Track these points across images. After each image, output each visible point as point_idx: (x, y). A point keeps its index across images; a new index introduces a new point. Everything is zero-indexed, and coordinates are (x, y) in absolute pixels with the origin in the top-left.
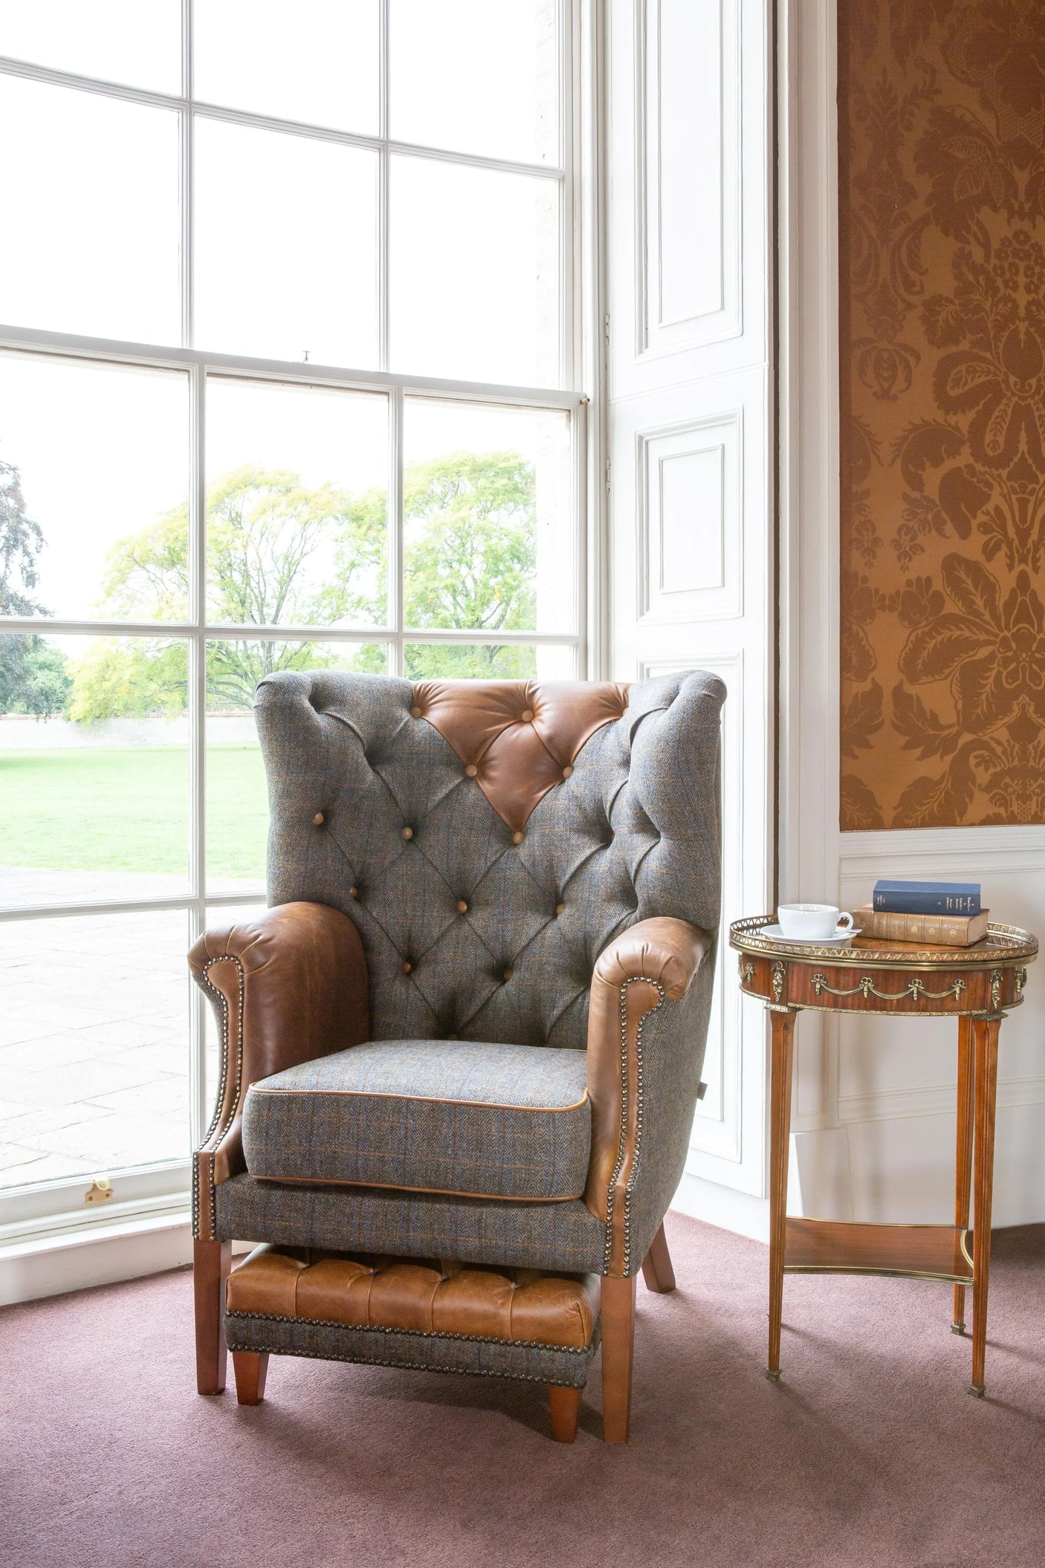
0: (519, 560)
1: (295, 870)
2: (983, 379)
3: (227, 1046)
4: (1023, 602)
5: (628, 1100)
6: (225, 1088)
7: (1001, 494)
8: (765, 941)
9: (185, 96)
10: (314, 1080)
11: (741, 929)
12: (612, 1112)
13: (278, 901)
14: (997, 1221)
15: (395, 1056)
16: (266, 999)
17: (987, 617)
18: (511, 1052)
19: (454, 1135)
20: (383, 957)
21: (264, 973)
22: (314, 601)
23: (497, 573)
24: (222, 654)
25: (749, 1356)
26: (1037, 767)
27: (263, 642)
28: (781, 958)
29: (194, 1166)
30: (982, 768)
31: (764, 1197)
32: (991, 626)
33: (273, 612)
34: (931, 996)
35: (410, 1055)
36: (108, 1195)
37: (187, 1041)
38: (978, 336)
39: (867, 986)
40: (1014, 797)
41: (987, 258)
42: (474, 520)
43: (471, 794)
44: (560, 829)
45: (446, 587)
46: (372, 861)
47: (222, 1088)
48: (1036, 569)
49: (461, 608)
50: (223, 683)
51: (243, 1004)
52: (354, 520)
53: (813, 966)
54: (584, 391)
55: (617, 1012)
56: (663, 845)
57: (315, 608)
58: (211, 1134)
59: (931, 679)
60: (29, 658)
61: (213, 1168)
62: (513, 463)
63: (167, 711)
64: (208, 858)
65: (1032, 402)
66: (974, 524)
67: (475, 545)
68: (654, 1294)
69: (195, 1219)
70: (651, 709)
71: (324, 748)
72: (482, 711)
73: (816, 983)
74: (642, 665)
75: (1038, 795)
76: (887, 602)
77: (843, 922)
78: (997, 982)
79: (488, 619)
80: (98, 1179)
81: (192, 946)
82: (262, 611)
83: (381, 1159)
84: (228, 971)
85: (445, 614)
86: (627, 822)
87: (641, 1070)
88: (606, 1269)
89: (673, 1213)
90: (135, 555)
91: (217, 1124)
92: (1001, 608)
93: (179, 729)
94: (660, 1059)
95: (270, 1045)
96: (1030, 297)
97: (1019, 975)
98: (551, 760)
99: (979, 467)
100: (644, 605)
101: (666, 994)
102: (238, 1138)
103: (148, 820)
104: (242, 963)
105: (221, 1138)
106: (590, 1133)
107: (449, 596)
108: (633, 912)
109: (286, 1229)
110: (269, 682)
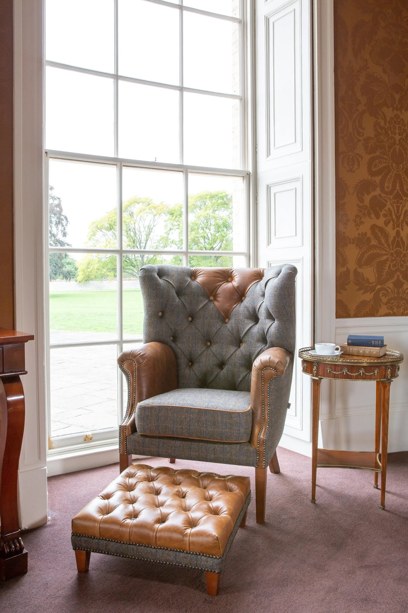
0: (226, 228)
1: (153, 331)
2: (384, 165)
3: (130, 390)
4: (398, 241)
5: (264, 409)
7: (390, 204)
8: (311, 356)
9: (115, 74)
10: (159, 401)
11: (302, 352)
12: (259, 412)
13: (147, 342)
14: (390, 450)
15: (186, 394)
16: (143, 374)
17: (386, 246)
18: (225, 392)
19: (206, 420)
20: (182, 360)
22: (157, 241)
23: (218, 232)
24: (127, 259)
25: (305, 495)
26: (403, 296)
27: (141, 255)
28: (316, 361)
29: (120, 430)
30: (384, 297)
31: (310, 442)
32: (387, 249)
33: (144, 245)
34: (367, 374)
35: (191, 393)
36: (91, 439)
37: (117, 388)
38: (382, 150)
39: (345, 371)
40: (395, 307)
41: (385, 125)
42: (211, 214)
43: (211, 306)
44: (241, 317)
45: (202, 237)
46: (178, 328)
47: (129, 404)
48: (402, 229)
49: (207, 243)
50: (127, 269)
51: (135, 376)
52: (171, 214)
53: (327, 364)
54: (249, 170)
55: (261, 379)
56: (276, 323)
58: (125, 419)
59: (367, 267)
60: (63, 261)
61: (126, 430)
62: (224, 194)
63: (109, 278)
64: (123, 327)
65: (401, 172)
66: (381, 214)
67: (211, 223)
68: (273, 474)
69: (120, 447)
70: (272, 277)
71: (162, 290)
72: (215, 278)
73: (328, 370)
74: (269, 262)
75: (403, 306)
76: (352, 241)
77: (337, 349)
78: (390, 369)
79: (216, 247)
80: (88, 434)
81: (118, 357)
82: (140, 245)
83: (182, 428)
84: (131, 365)
85: (201, 245)
86: (264, 315)
87: (269, 399)
88: (257, 465)
89: (279, 447)
90: (98, 227)
91: (127, 416)
92: (391, 243)
93: (114, 285)
94: (275, 395)
95: (144, 390)
96: (400, 137)
97: (397, 367)
98: (237, 294)
99: (383, 195)
100: (269, 242)
101: (278, 373)
102: (134, 420)
103: (103, 315)
104: (135, 362)
105: (128, 420)
106: (252, 420)
107: (202, 239)
108: (266, 346)
109: (150, 451)
110: (143, 268)
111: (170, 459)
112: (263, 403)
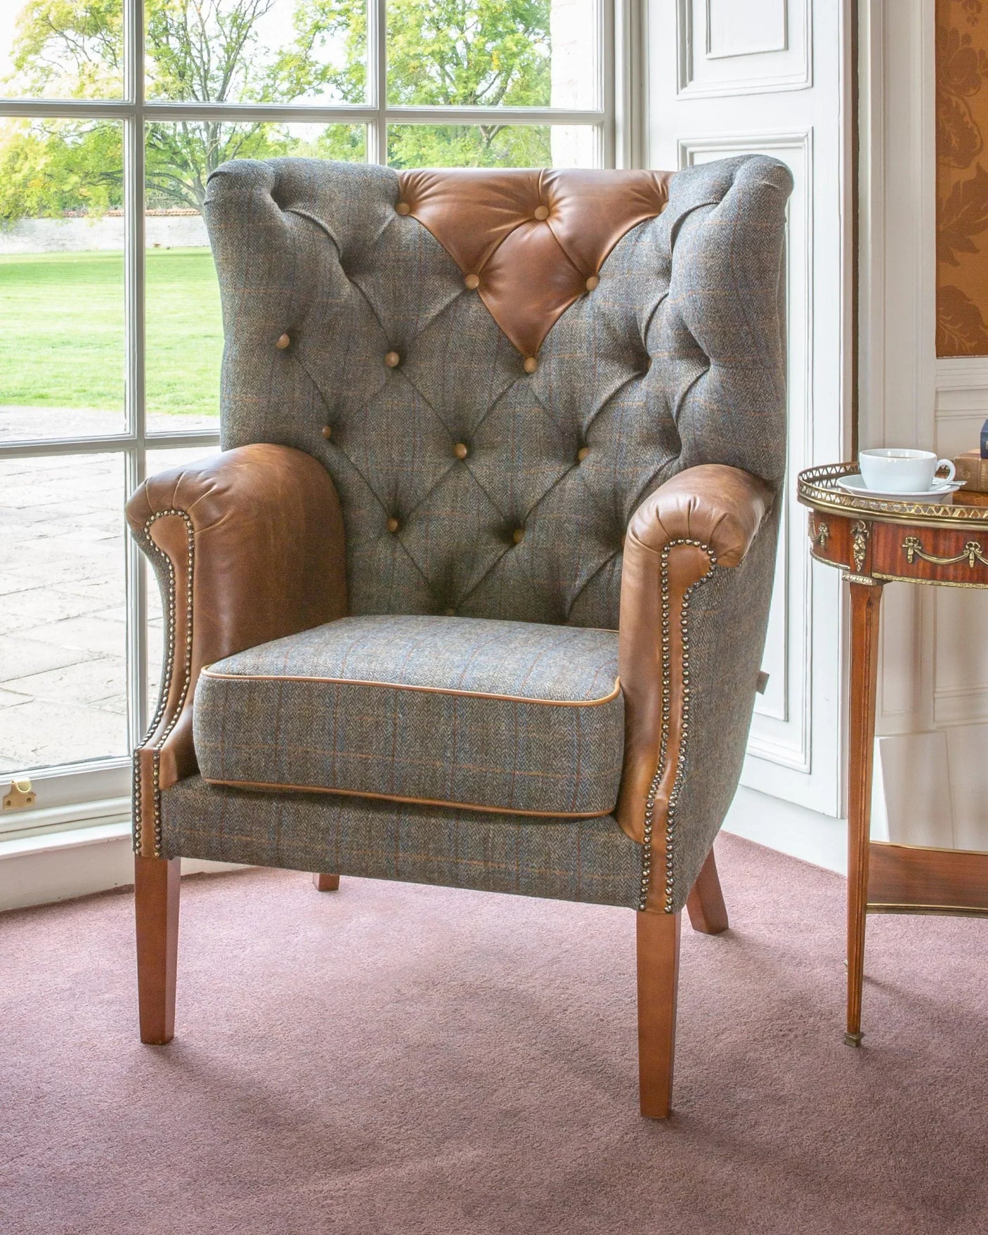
0: (524, 20)
1: (255, 404)
3: (174, 620)
5: (671, 692)
6: (171, 672)
8: (843, 496)
10: (280, 663)
11: (808, 482)
12: (650, 708)
13: (234, 443)
15: (379, 635)
18: (523, 631)
19: (454, 733)
20: (363, 512)
21: (218, 531)
22: (269, 72)
23: (495, 35)
24: (157, 139)
25: (822, 1015)
27: (207, 123)
28: (862, 516)
29: (135, 767)
31: (839, 817)
33: (218, 86)
35: (398, 634)
36: (29, 800)
39: (973, 553)
43: (472, 310)
44: (582, 353)
45: (432, 54)
46: (350, 394)
47: (168, 671)
49: (451, 79)
50: (159, 174)
51: (193, 568)
53: (904, 526)
55: (657, 582)
56: (713, 373)
57: (270, 82)
58: (155, 728)
61: (158, 769)
63: (90, 209)
64: (148, 389)
68: (701, 935)
69: (135, 831)
70: (698, 204)
71: (291, 253)
72: (484, 207)
73: (908, 548)
74: (684, 149)
77: (943, 472)
79: (484, 92)
80: (18, 779)
81: (129, 498)
82: (205, 85)
83: (364, 762)
84: (175, 528)
85: (429, 86)
86: (666, 345)
87: (686, 656)
88: (644, 902)
89: (724, 834)
90: (51, 19)
91: (162, 714)
93: (112, 232)
94: (710, 642)
95: (226, 620)
98: (569, 266)
100: (686, 74)
101: (719, 561)
102: (188, 732)
103: (69, 343)
104: (192, 518)
105: (167, 732)
106: (623, 734)
107: (436, 64)
108: (675, 458)
109: (247, 845)
110: (221, 173)
111: (318, 875)
112: (665, 671)
